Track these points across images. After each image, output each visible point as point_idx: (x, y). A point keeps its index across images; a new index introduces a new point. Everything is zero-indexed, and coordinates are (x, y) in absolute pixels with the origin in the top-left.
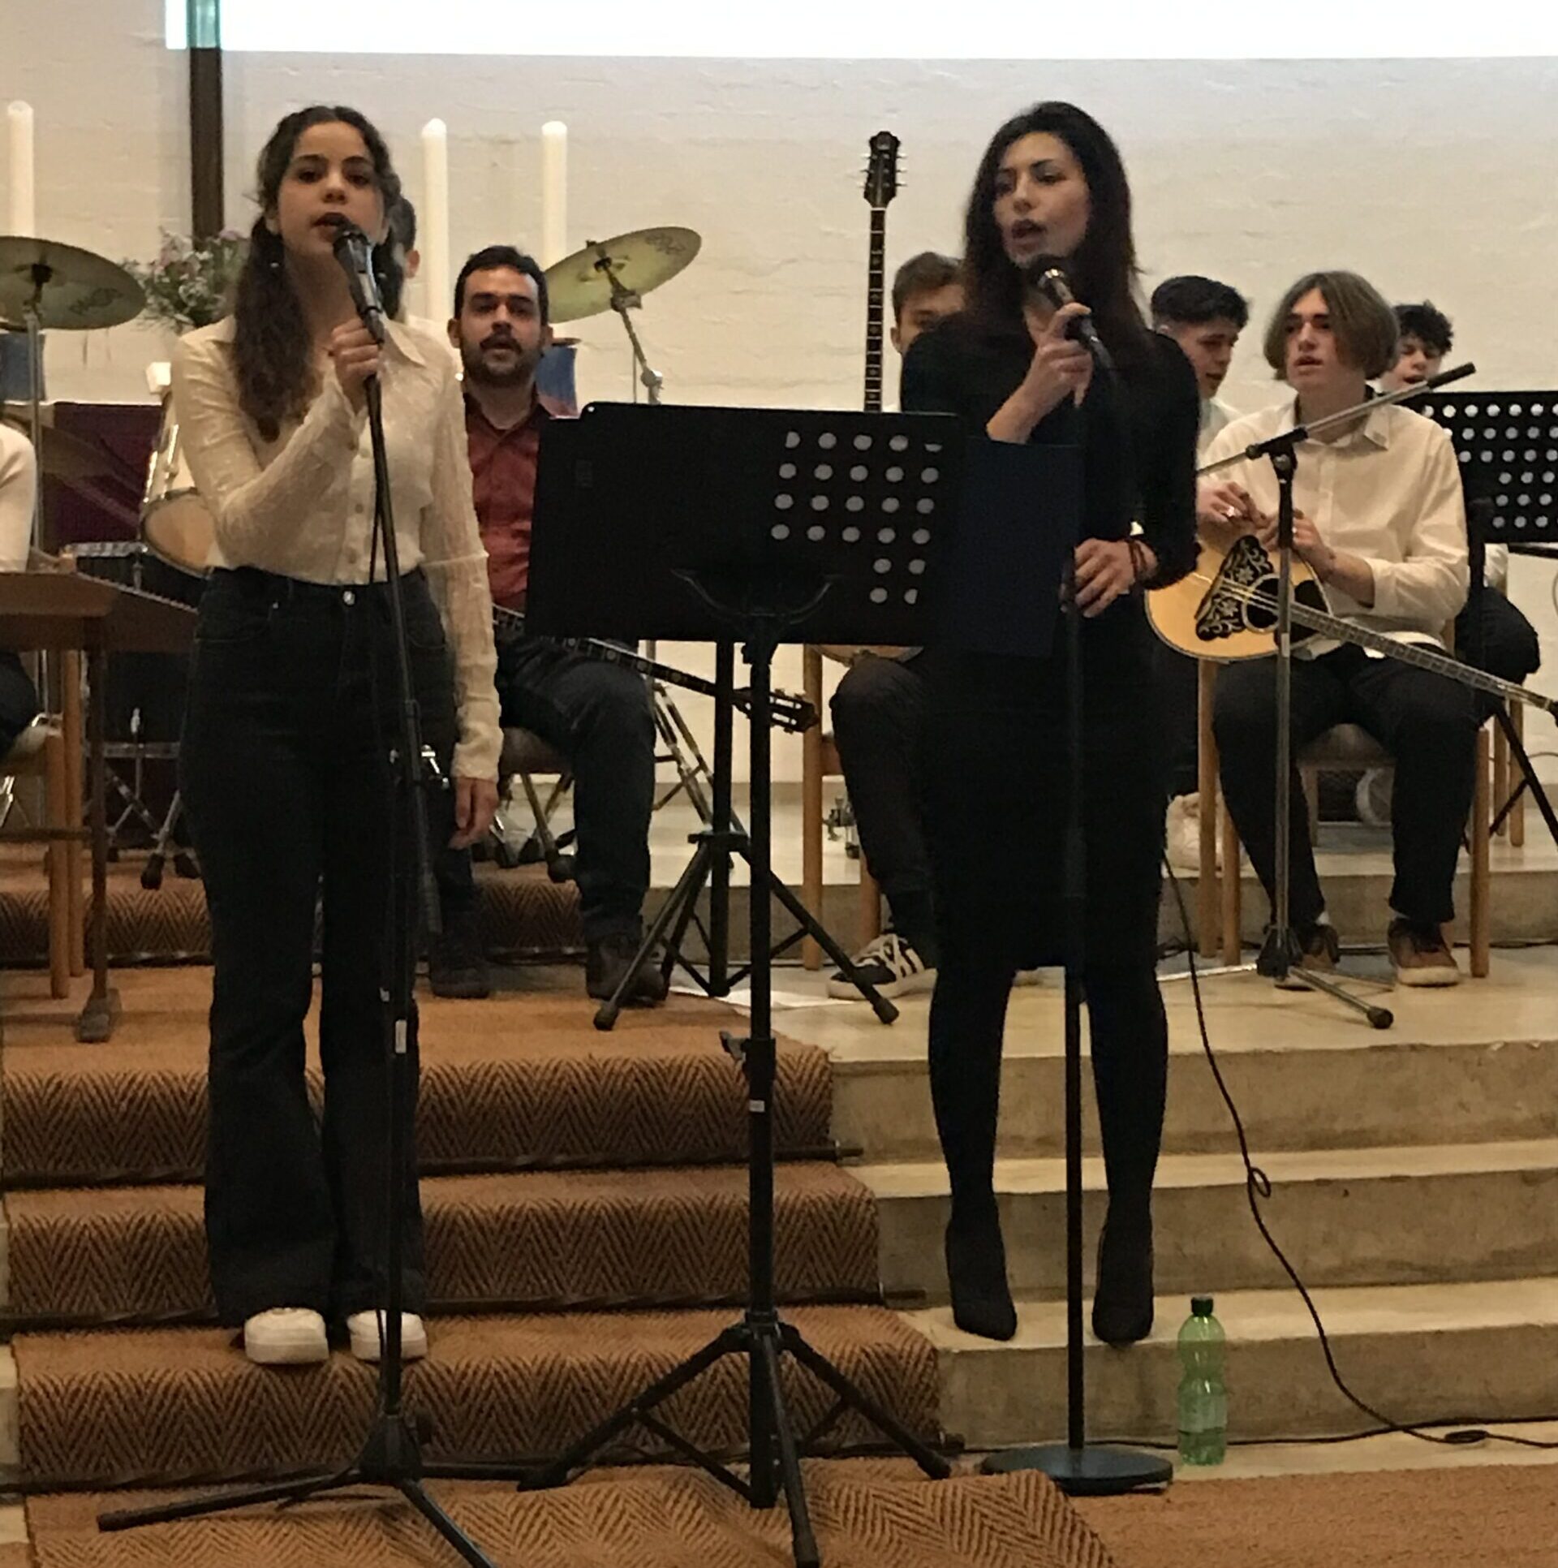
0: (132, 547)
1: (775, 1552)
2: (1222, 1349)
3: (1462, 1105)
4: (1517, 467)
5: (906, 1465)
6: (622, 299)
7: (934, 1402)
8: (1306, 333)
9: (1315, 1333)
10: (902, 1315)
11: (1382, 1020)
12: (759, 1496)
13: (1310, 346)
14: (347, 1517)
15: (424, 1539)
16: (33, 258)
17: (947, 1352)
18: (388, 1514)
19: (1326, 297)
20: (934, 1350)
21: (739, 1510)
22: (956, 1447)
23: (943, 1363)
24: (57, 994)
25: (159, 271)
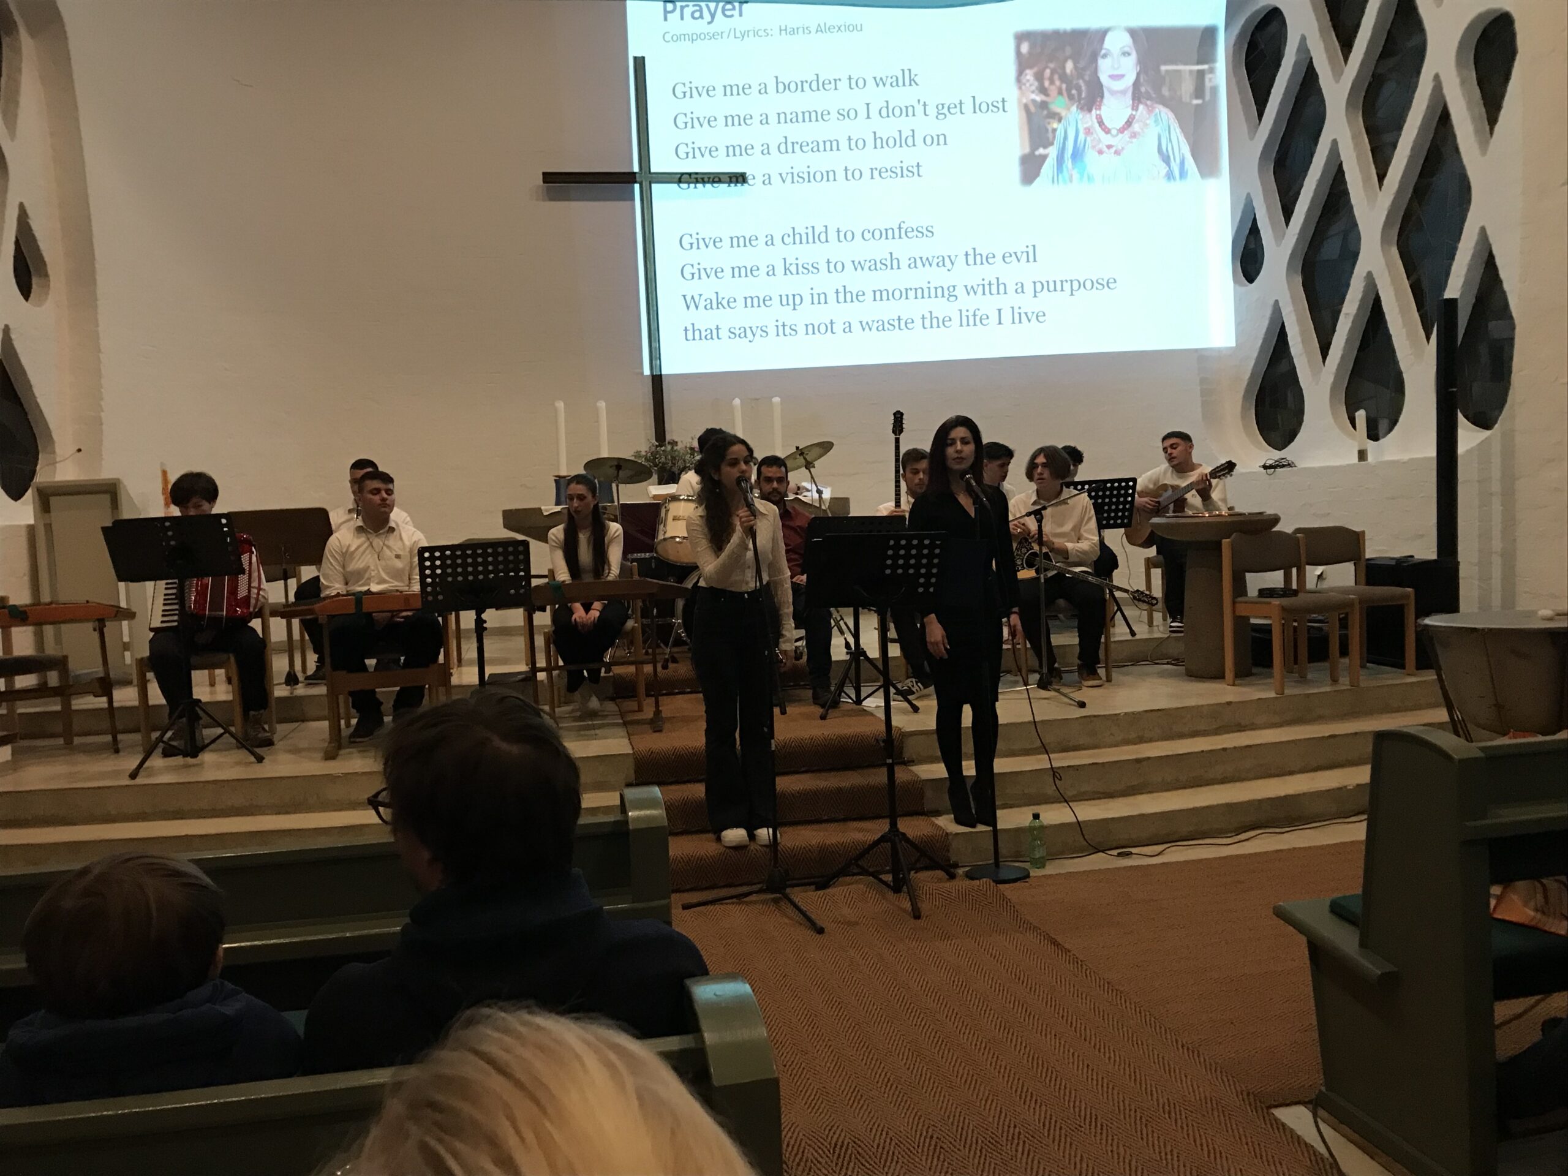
0: (651, 554)
1: (904, 910)
2: (1043, 828)
3: (1111, 734)
4: (1110, 504)
5: (940, 873)
6: (809, 465)
7: (948, 851)
8: (1039, 469)
9: (1074, 820)
10: (933, 819)
11: (1082, 705)
12: (897, 889)
13: (1041, 474)
14: (763, 902)
15: (790, 910)
16: (616, 463)
17: (951, 833)
18: (776, 901)
19: (1046, 456)
20: (947, 833)
21: (890, 894)
22: (956, 866)
23: (950, 837)
24: (640, 710)
25: (649, 455)
